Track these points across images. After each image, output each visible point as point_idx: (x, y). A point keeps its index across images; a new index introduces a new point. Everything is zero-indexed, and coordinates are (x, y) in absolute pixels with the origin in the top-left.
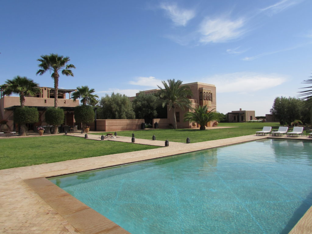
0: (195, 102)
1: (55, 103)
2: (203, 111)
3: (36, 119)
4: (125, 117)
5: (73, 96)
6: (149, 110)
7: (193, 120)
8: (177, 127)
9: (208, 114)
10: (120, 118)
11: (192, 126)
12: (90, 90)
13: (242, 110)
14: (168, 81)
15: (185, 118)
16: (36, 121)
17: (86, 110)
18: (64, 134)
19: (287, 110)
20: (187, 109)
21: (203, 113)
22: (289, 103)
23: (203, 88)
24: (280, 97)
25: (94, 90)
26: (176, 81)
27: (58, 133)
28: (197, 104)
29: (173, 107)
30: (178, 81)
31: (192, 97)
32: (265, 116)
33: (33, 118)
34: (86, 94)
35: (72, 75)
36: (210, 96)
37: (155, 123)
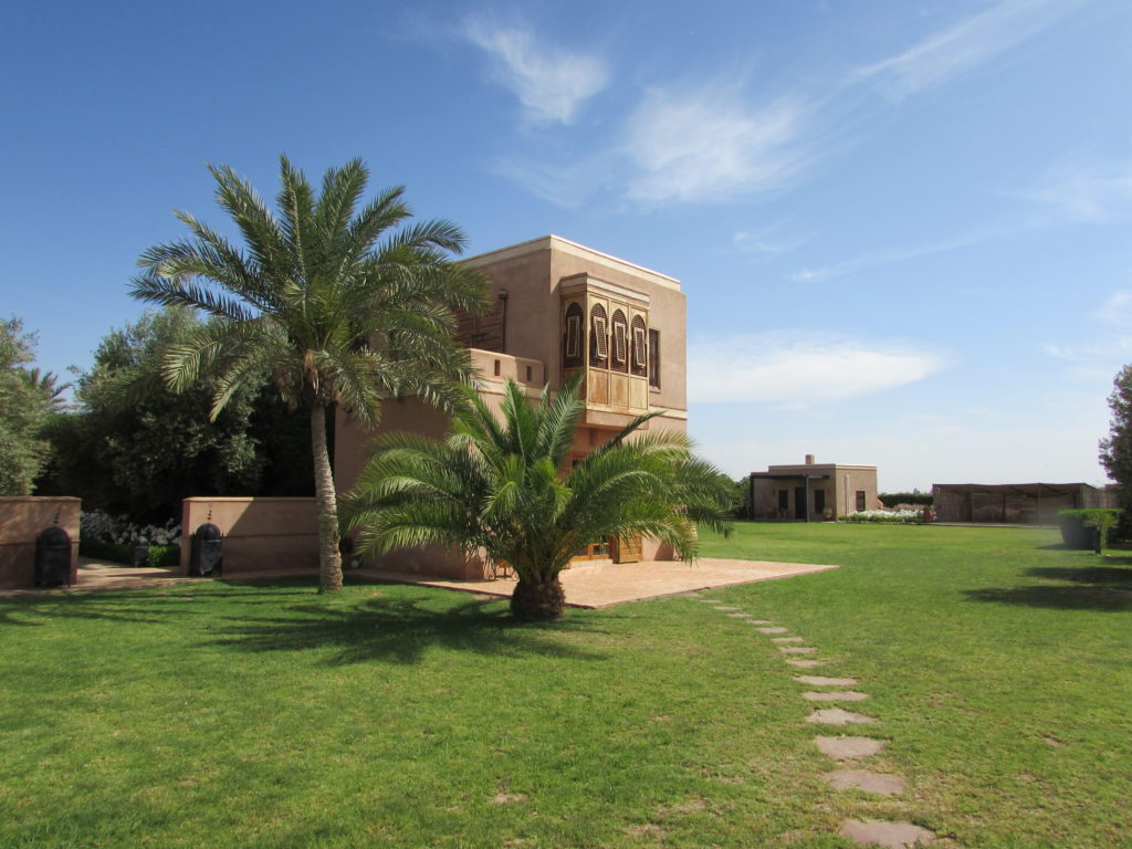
0: (528, 375)
23: (585, 275)
36: (640, 345)
37: (200, 530)
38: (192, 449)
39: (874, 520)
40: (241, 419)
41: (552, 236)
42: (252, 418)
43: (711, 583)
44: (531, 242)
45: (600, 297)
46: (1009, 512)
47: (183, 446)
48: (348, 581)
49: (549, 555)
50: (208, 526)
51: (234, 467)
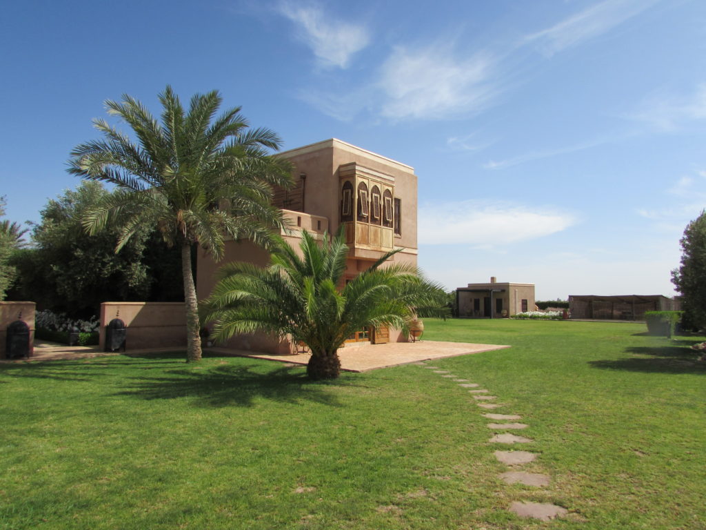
0: (318, 227)
23: (354, 164)
36: (389, 208)
37: (111, 323)
38: (106, 272)
39: (533, 317)
40: (137, 253)
41: (334, 139)
42: (145, 252)
43: (431, 356)
44: (321, 143)
45: (364, 178)
46: (616, 313)
47: (100, 269)
48: (205, 355)
49: (330, 338)
50: (117, 320)
51: (133, 283)
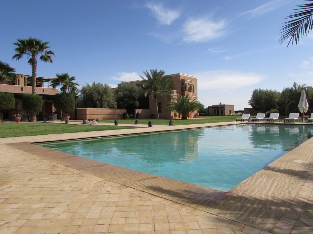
0: (177, 93)
1: (33, 90)
2: (185, 101)
3: (12, 105)
4: (107, 106)
5: (52, 84)
6: (131, 100)
7: (176, 109)
8: (159, 117)
9: (190, 103)
10: (101, 107)
11: (174, 117)
12: (70, 77)
13: (222, 104)
14: (151, 71)
15: (167, 107)
16: (13, 108)
17: (66, 98)
18: (43, 122)
19: (264, 101)
20: (169, 99)
21: (185, 103)
22: (266, 95)
23: (184, 79)
24: (259, 90)
25: (75, 78)
26: (158, 71)
27: (37, 121)
28: (179, 95)
29: (155, 97)
30: (160, 71)
31: (174, 87)
32: (243, 110)
33: (9, 104)
34: (66, 82)
35: (51, 62)
36: (191, 87)
38: (131, 103)
39: (233, 115)
41: (180, 73)
44: (177, 74)
45: (186, 82)
50: (138, 113)
